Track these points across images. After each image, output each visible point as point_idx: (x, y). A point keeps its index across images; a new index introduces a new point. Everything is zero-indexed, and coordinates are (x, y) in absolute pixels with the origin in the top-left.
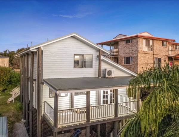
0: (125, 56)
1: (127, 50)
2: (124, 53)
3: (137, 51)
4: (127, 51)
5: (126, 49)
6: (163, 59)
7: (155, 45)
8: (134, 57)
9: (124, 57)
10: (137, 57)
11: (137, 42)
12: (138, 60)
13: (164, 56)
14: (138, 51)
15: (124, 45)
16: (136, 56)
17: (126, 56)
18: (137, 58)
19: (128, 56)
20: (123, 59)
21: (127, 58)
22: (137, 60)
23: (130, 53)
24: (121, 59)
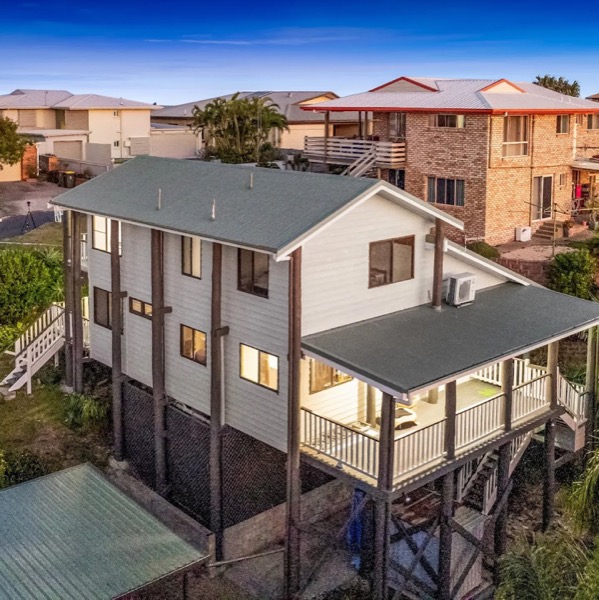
0: (434, 172)
1: (444, 151)
2: (429, 163)
3: (482, 162)
4: (443, 156)
5: (438, 146)
6: (558, 178)
7: (536, 131)
8: (469, 183)
9: (431, 178)
10: (482, 183)
11: (485, 129)
12: (487, 195)
13: (561, 168)
14: (485, 161)
15: (429, 130)
16: (480, 180)
17: (438, 175)
18: (484, 187)
19: (447, 174)
20: (426, 184)
21: (441, 181)
22: (481, 193)
23: (453, 165)
24: (415, 182)
